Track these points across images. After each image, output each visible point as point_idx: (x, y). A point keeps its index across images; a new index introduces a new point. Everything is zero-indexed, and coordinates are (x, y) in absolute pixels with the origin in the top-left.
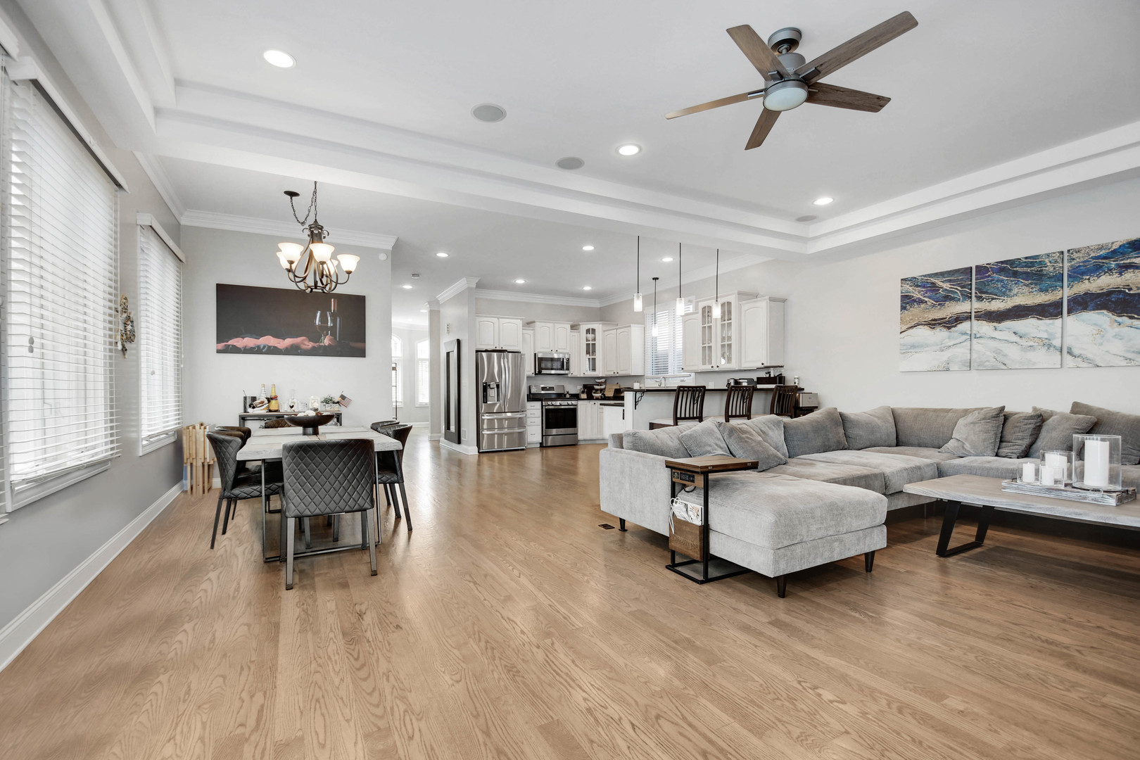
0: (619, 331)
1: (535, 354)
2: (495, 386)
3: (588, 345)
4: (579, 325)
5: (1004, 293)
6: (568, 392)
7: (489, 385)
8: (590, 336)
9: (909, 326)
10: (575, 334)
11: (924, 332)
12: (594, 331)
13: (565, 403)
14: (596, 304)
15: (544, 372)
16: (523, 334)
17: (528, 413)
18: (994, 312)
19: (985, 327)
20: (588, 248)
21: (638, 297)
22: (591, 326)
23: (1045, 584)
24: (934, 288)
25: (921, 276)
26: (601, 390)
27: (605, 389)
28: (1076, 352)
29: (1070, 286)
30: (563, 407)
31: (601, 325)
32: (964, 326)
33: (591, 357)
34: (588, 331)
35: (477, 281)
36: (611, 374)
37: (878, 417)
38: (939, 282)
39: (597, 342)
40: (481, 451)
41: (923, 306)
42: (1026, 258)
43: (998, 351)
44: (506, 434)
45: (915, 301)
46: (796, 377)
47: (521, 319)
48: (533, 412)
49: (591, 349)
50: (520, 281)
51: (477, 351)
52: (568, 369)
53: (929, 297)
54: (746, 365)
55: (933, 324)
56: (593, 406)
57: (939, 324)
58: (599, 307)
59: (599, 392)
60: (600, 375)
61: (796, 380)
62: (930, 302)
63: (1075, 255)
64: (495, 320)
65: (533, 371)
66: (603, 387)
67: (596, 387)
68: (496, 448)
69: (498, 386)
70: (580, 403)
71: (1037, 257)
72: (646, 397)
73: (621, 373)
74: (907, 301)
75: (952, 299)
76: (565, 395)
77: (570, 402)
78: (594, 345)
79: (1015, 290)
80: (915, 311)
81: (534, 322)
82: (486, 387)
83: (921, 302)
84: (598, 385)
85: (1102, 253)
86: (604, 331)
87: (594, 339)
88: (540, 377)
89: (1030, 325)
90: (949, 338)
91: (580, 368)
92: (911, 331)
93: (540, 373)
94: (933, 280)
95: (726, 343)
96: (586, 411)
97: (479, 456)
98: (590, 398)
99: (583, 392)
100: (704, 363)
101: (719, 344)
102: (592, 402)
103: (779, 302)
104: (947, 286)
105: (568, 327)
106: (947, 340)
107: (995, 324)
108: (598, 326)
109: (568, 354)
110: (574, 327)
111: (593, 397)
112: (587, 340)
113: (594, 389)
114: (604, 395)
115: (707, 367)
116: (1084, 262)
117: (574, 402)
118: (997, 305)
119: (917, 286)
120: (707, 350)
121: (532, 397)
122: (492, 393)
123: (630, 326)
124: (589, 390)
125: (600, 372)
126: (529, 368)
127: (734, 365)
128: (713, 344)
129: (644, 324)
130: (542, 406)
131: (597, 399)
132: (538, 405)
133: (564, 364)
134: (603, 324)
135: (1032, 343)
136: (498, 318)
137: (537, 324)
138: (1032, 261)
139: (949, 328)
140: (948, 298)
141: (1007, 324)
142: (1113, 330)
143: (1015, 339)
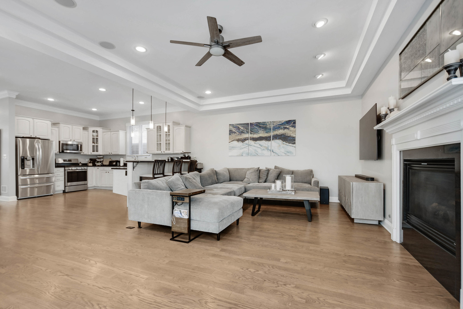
0: (112, 133)
1: (59, 142)
2: (31, 159)
3: (93, 139)
4: (88, 128)
5: (257, 132)
6: (80, 163)
7: (26, 158)
8: (95, 134)
9: (231, 140)
10: (85, 132)
11: (235, 143)
12: (97, 131)
13: (80, 168)
14: (97, 118)
15: (65, 151)
16: (51, 129)
17: (56, 174)
18: (254, 138)
19: (252, 142)
20: (102, 90)
21: (133, 118)
22: (95, 129)
23: (280, 219)
24: (239, 128)
25: (236, 124)
26: (100, 162)
27: (103, 161)
28: (274, 151)
29: (273, 132)
30: (78, 170)
31: (101, 129)
32: (247, 142)
33: (95, 145)
34: (93, 131)
35: (17, 94)
36: (108, 153)
37: (225, 171)
38: (240, 127)
39: (99, 138)
40: (19, 198)
41: (235, 134)
42: (263, 122)
43: (256, 150)
44: (36, 187)
45: (233, 132)
46: (195, 157)
47: (50, 121)
48: (58, 173)
49: (95, 140)
50: (51, 100)
51: (16, 137)
52: (81, 150)
53: (237, 132)
54: (176, 152)
55: (238, 140)
56: (98, 169)
57: (240, 140)
58: (99, 120)
59: (99, 162)
60: (101, 154)
61: (195, 158)
62: (238, 133)
63: (274, 123)
64: (31, 120)
65: (58, 150)
66: (102, 160)
67: (98, 160)
68: (29, 196)
69: (33, 159)
70: (89, 168)
71: (265, 122)
72: (139, 165)
73: (113, 153)
74: (231, 132)
75: (244, 133)
76: (78, 164)
77: (83, 168)
78: (97, 139)
79: (260, 132)
80: (233, 135)
81: (59, 123)
82: (23, 160)
83: (235, 133)
84: (99, 159)
85: (280, 123)
86: (103, 132)
87: (97, 136)
88: (62, 154)
89: (263, 143)
90: (243, 145)
91: (88, 150)
92: (232, 142)
93: (63, 152)
94: (238, 126)
95: (168, 142)
96: (92, 172)
97: (18, 202)
98: (94, 165)
99: (90, 163)
100: (158, 150)
101: (165, 142)
102: (96, 168)
103: (188, 127)
104: (242, 128)
105: (82, 128)
106: (242, 146)
107: (255, 142)
108: (100, 130)
109: (81, 143)
110: (84, 129)
111: (96, 165)
112: (93, 136)
113: (96, 161)
114: (103, 164)
115: (159, 152)
116: (276, 125)
117: (85, 168)
118: (256, 136)
119: (234, 127)
120: (159, 145)
121: (58, 165)
122: (29, 163)
123: (119, 131)
124: (94, 162)
125: (100, 152)
126: (55, 149)
127: (171, 152)
128: (162, 142)
129: (126, 130)
130: (65, 170)
131: (98, 166)
132: (62, 169)
133: (78, 148)
134: (102, 128)
135: (264, 148)
136: (33, 119)
137: (62, 126)
138: (264, 123)
139: (243, 142)
140: (242, 132)
141: (258, 142)
142: (282, 145)
143: (260, 146)
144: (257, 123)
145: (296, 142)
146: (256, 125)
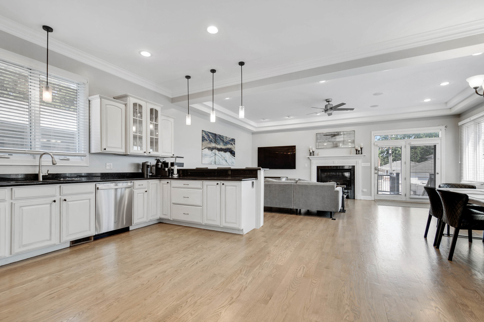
5: (219, 144)
9: (204, 148)
11: (207, 150)
18: (218, 148)
19: (217, 152)
24: (209, 137)
25: (207, 132)
28: (227, 161)
32: (214, 151)
43: (219, 159)
45: (205, 139)
55: (209, 148)
62: (208, 141)
63: (227, 138)
74: (203, 139)
75: (212, 142)
79: (221, 144)
80: (205, 143)
83: (207, 140)
85: (229, 139)
89: (223, 153)
90: (212, 154)
94: (209, 134)
95: (154, 137)
101: (149, 136)
104: (211, 137)
116: (228, 141)
119: (206, 135)
128: (143, 135)
135: (223, 158)
139: (212, 151)
140: (211, 141)
141: (220, 152)
142: (231, 157)
143: (221, 157)
144: (219, 135)
145: (235, 155)
146: (219, 137)
